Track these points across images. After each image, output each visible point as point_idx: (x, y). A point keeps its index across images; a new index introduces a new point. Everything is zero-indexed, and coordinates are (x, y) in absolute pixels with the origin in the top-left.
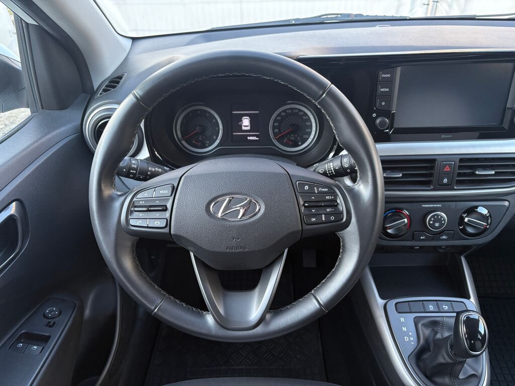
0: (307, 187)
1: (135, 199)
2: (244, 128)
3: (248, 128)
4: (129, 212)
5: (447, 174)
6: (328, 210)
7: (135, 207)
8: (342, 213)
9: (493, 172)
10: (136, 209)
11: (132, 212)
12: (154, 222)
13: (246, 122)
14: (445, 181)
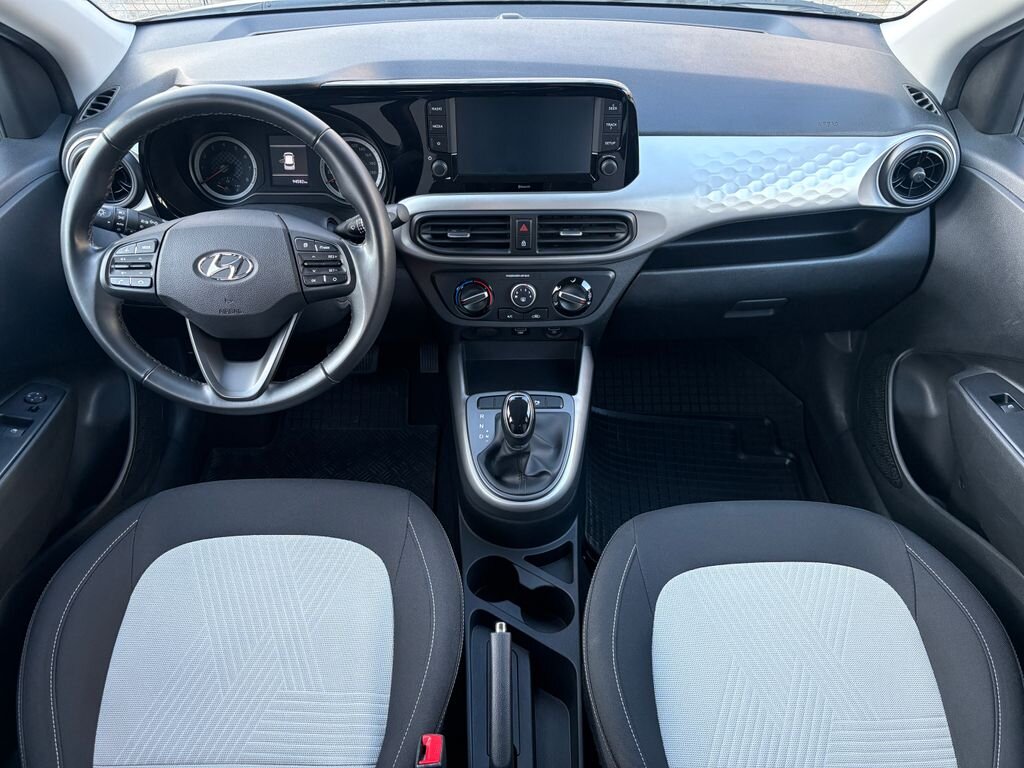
0: (306, 245)
1: (114, 255)
2: (286, 168)
3: (293, 168)
4: (109, 270)
5: (524, 236)
6: (331, 270)
7: (116, 264)
8: (345, 274)
9: (581, 234)
10: (117, 266)
11: (112, 270)
12: (138, 281)
13: (289, 159)
14: (524, 243)
